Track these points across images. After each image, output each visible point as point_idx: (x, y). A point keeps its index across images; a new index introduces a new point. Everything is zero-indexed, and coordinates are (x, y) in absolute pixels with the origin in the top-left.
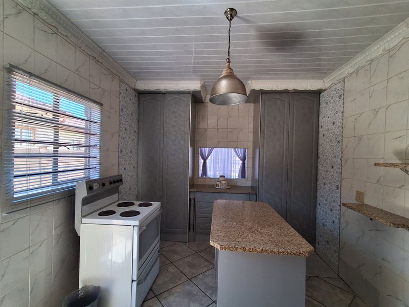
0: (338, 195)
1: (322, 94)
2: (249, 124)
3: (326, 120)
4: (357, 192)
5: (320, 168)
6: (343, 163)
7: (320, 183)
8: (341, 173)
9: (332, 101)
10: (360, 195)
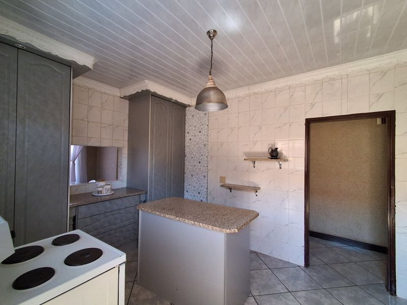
0: (206, 181)
1: (187, 109)
2: (124, 121)
3: (192, 128)
4: (221, 177)
5: (187, 163)
6: (209, 160)
7: (187, 175)
8: (207, 166)
9: (198, 116)
10: (222, 179)
